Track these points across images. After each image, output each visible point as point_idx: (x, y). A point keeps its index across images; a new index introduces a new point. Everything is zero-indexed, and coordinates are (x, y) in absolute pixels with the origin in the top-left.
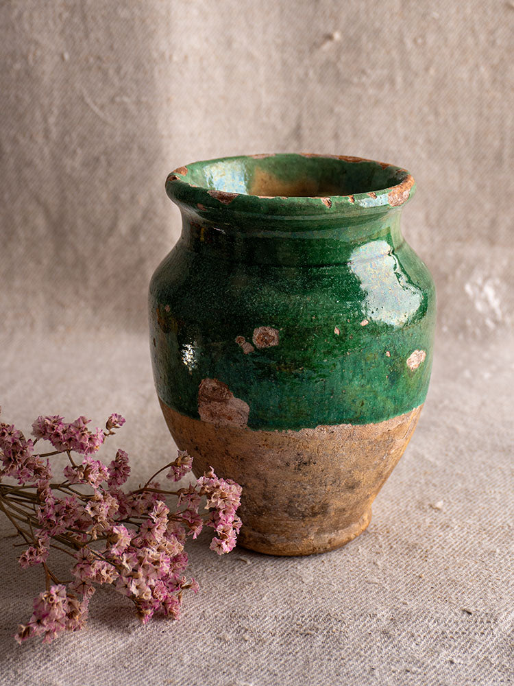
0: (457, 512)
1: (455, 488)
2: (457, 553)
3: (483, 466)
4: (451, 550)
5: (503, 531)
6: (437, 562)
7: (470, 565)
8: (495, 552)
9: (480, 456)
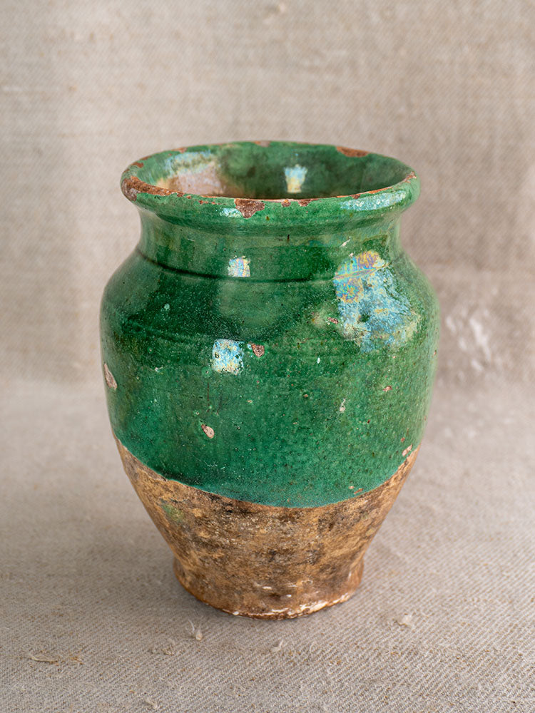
0: (430, 630)
1: (428, 595)
2: (428, 692)
3: (464, 562)
4: (419, 687)
5: (488, 657)
6: (401, 705)
8: (477, 689)
9: (461, 548)
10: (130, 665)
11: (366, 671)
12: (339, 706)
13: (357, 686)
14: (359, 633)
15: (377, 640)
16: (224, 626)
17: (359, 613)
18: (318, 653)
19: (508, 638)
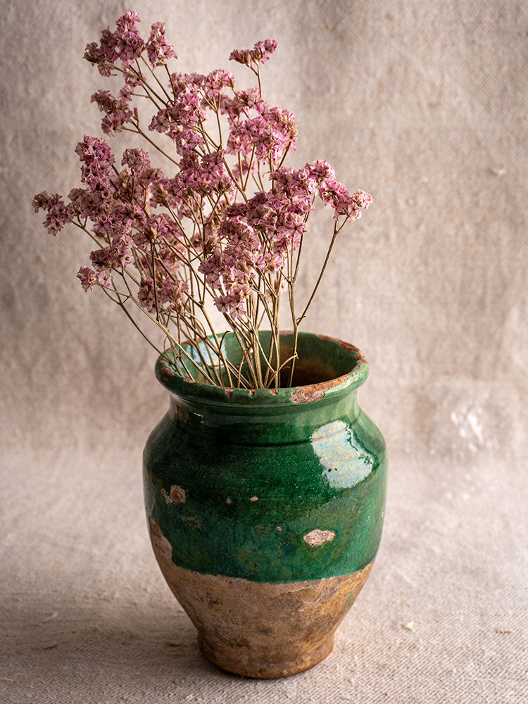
0: (425, 632)
1: (426, 609)
2: (420, 673)
4: (415, 669)
5: (462, 651)
7: (430, 684)
8: (452, 672)
11: (381, 658)
13: (374, 667)
15: (389, 638)
19: (477, 639)
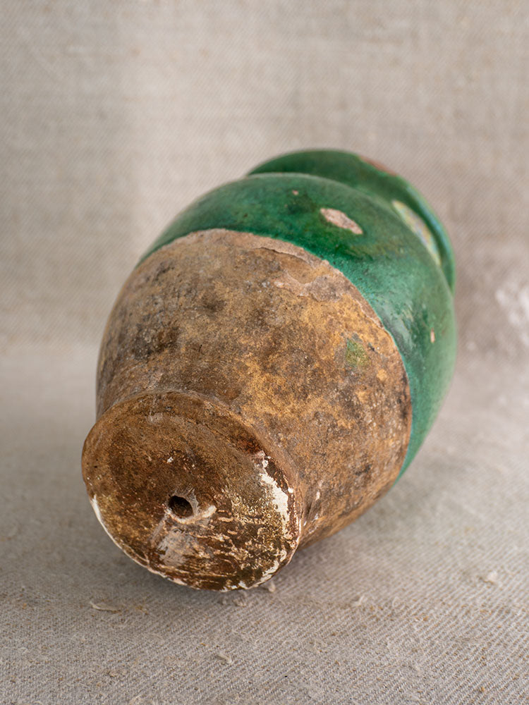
0: (518, 588)
1: (510, 553)
6: (500, 667)
10: (199, 616)
11: (456, 629)
12: (432, 665)
13: (448, 645)
14: (443, 589)
15: (464, 597)
16: (298, 578)
17: (439, 569)
18: (402, 608)
